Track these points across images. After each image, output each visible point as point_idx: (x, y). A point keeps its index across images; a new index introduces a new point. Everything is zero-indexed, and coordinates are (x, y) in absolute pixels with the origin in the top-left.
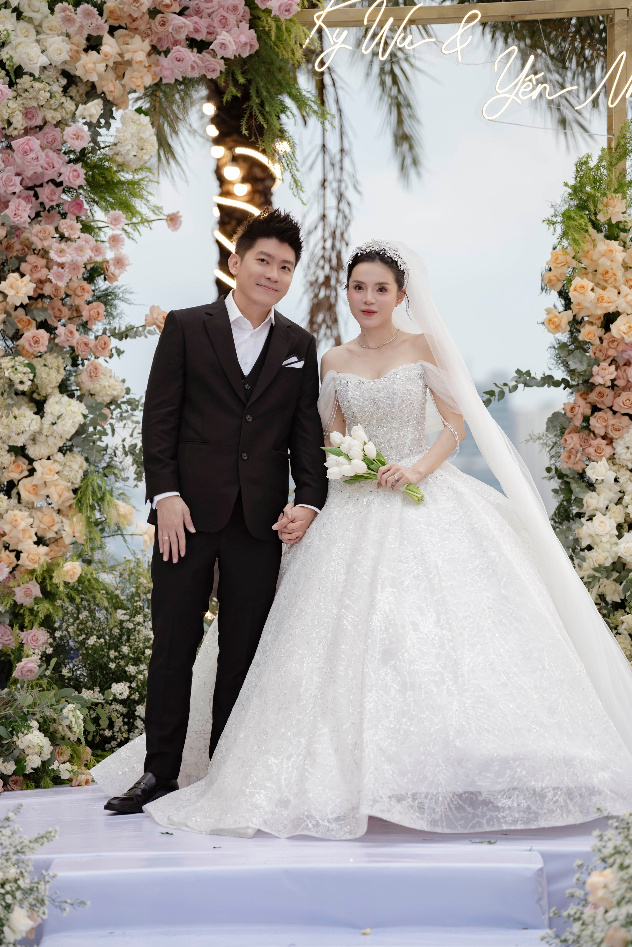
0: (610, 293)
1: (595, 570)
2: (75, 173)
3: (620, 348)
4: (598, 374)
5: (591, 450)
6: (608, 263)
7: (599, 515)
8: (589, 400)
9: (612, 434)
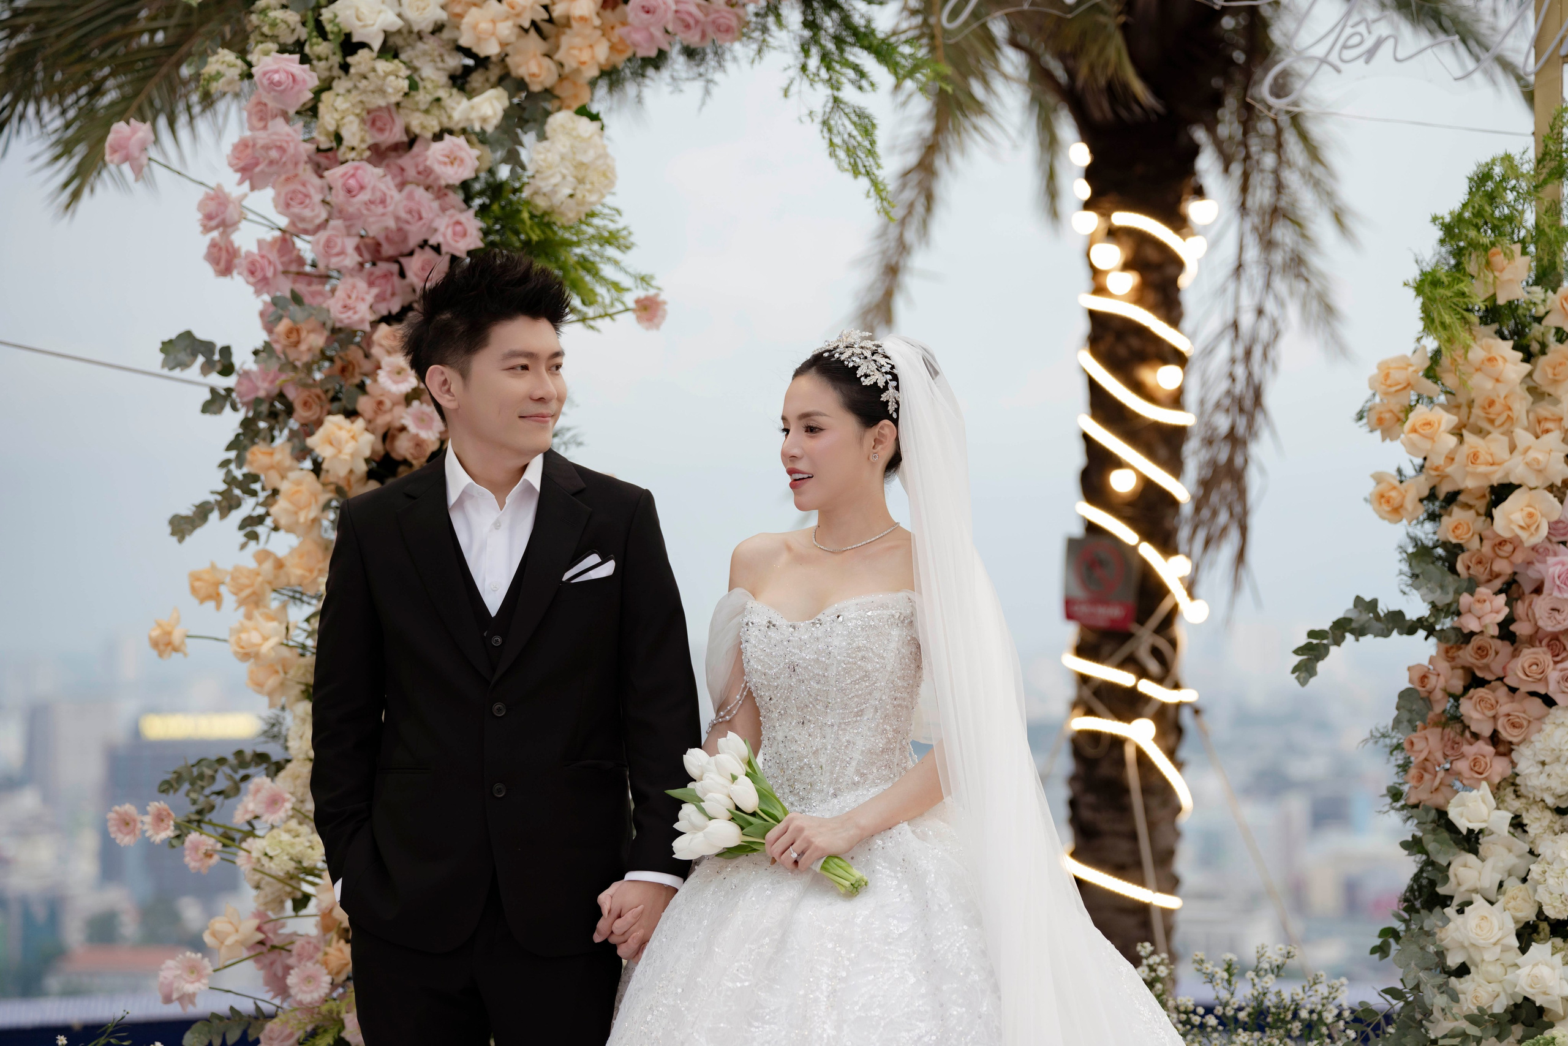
0: (1495, 445)
1: (1472, 1019)
2: (458, 228)
3: (1519, 558)
4: (1470, 611)
5: (1462, 766)
6: (1489, 385)
7: (1479, 901)
8: (1459, 662)
9: (1506, 734)
